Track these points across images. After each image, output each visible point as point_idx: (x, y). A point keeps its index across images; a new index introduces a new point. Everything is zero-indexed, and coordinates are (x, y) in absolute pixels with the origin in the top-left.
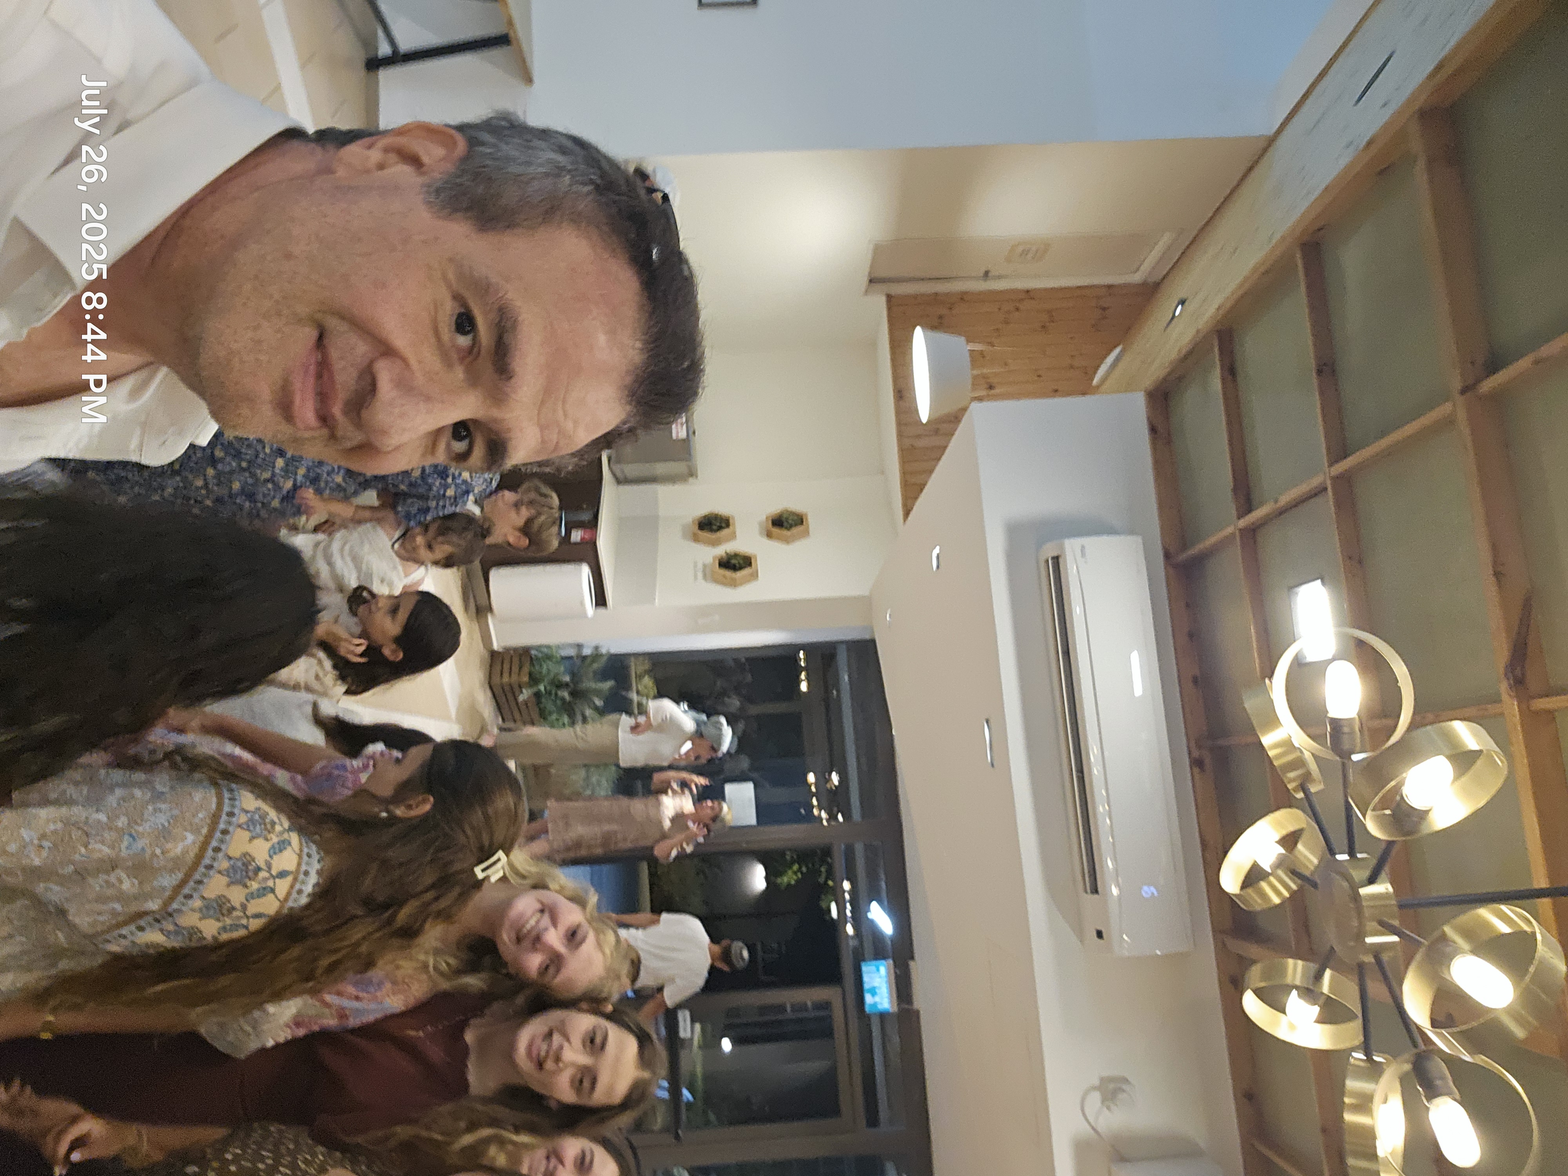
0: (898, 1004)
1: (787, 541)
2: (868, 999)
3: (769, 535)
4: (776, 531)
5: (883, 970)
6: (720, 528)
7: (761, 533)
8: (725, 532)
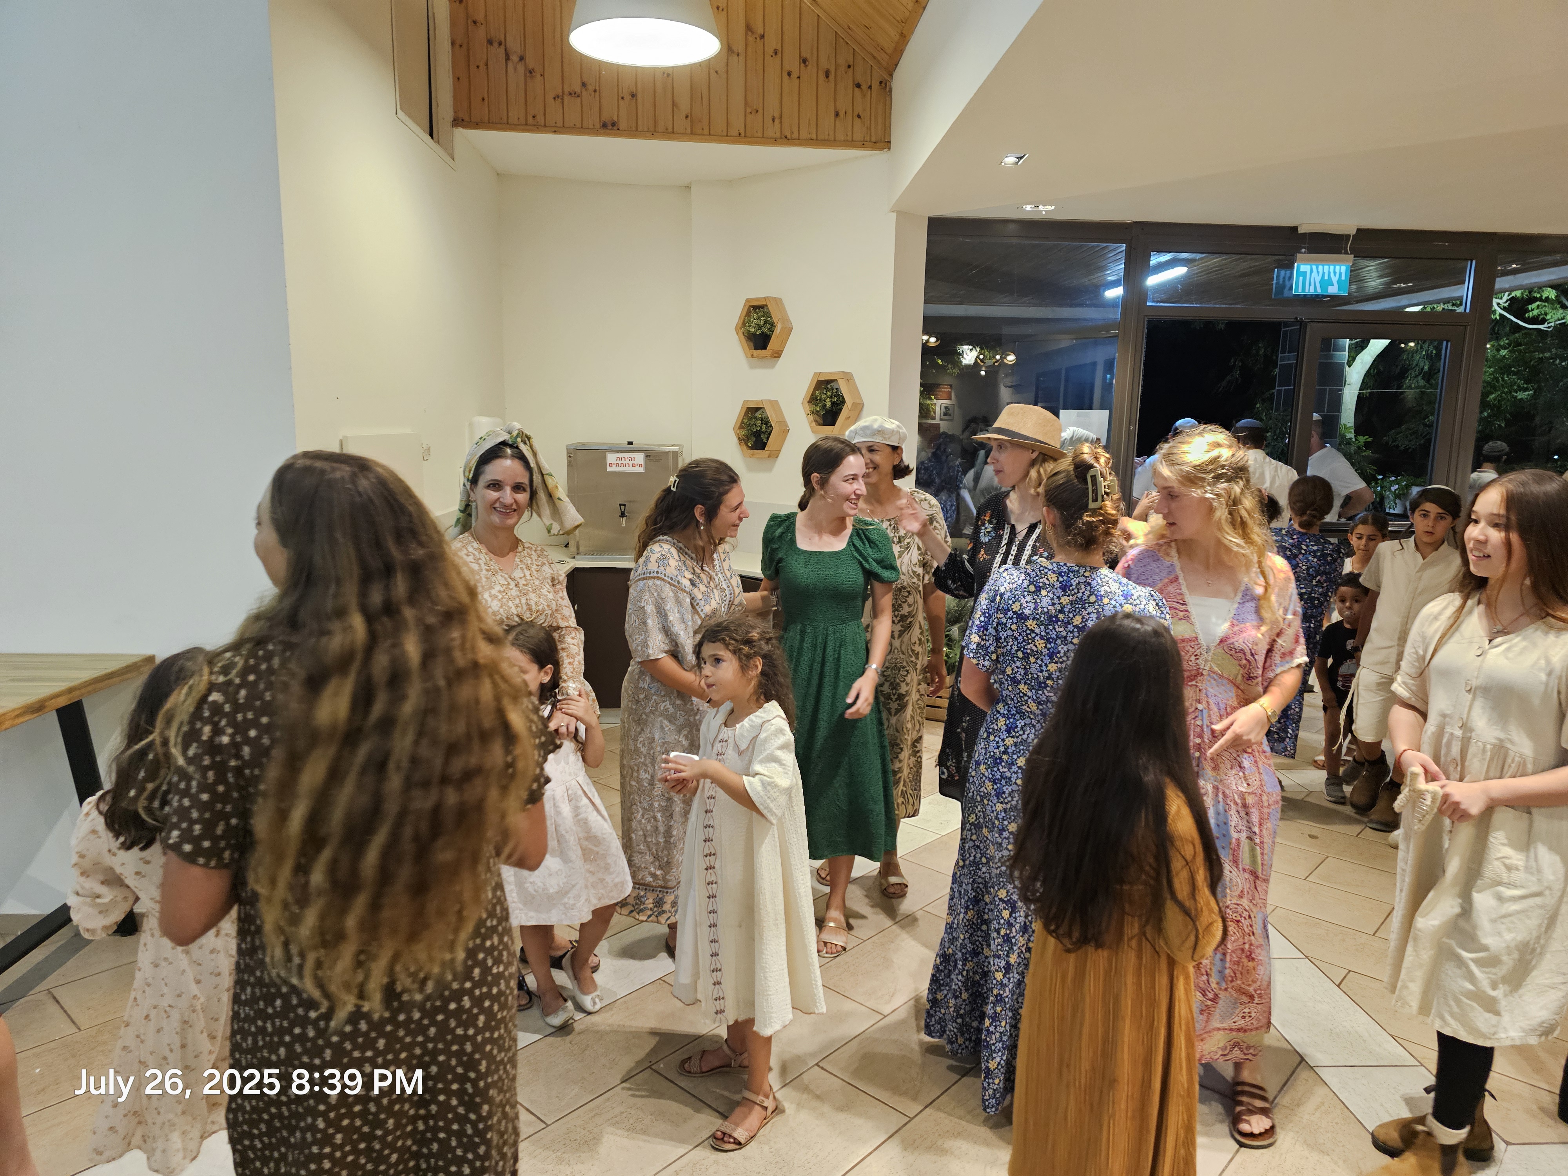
0: (1346, 253)
1: (789, 330)
2: (1333, 290)
3: (777, 355)
4: (773, 344)
5: (1305, 268)
6: (766, 422)
7: (773, 367)
8: (771, 414)
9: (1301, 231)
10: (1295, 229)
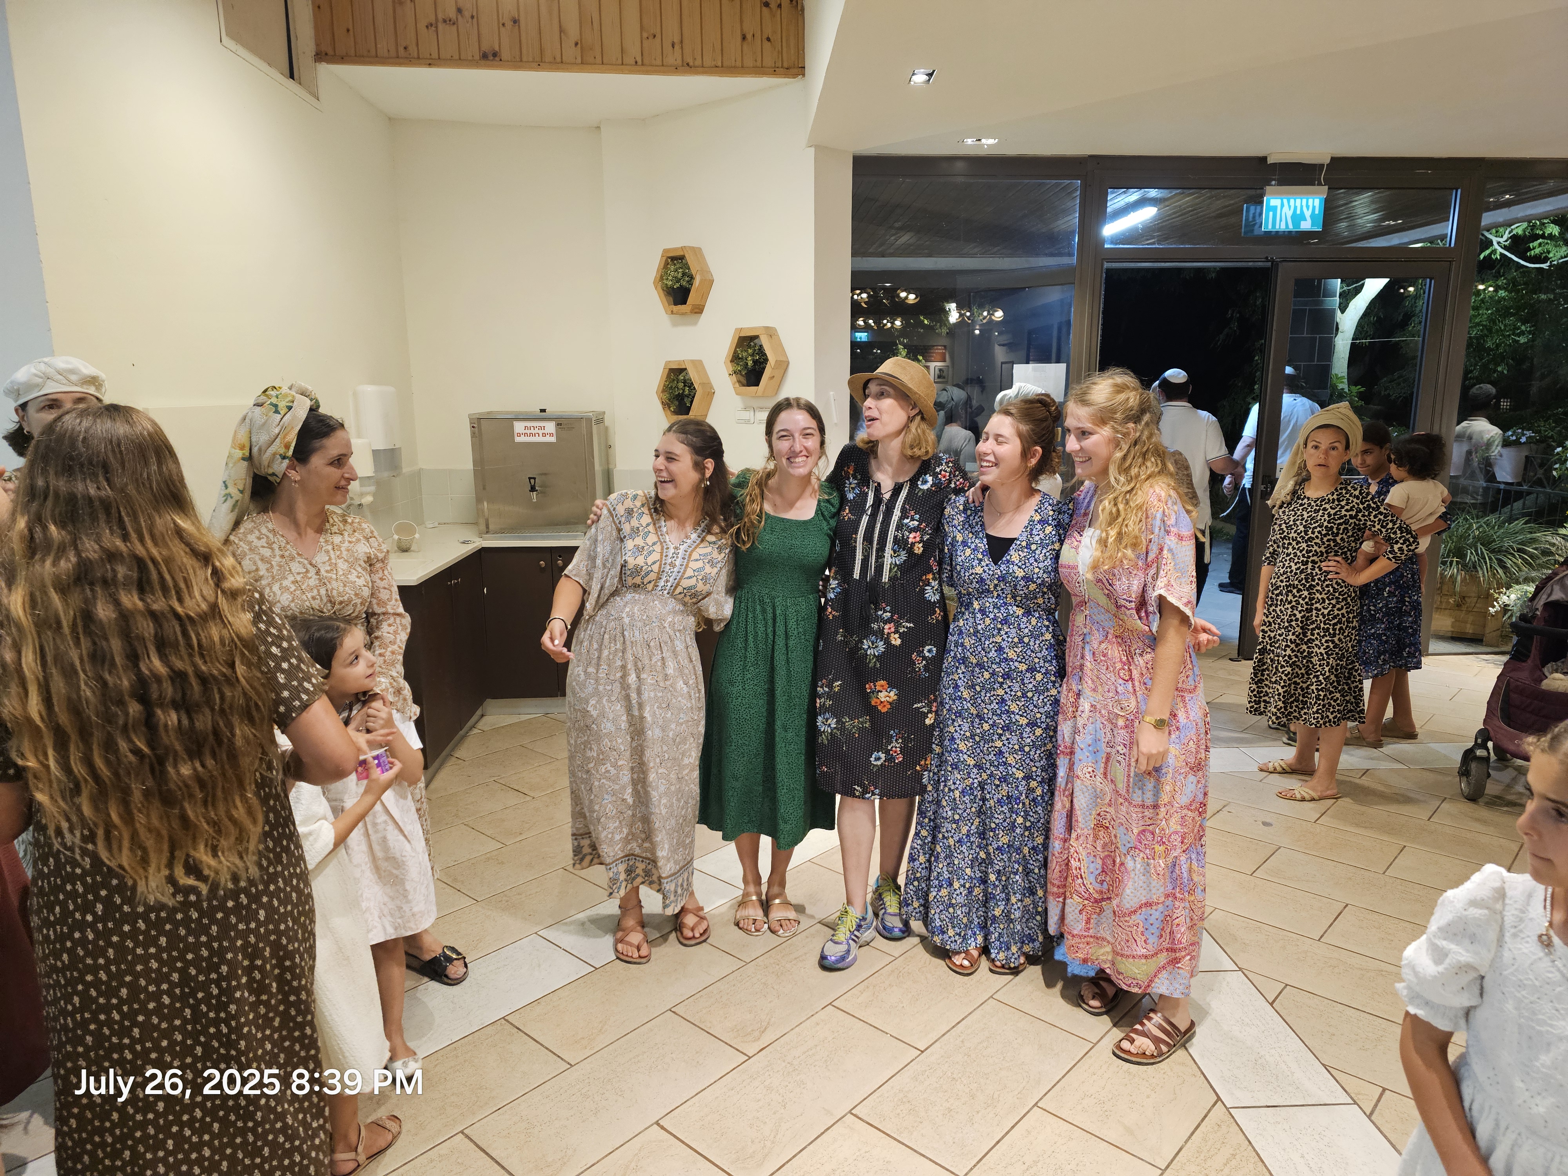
0: (1320, 184)
1: (709, 283)
2: (1306, 225)
3: (699, 310)
4: (692, 299)
5: (1275, 202)
6: (688, 384)
7: (695, 323)
8: (693, 375)
9: (1270, 161)
10: (1264, 159)
